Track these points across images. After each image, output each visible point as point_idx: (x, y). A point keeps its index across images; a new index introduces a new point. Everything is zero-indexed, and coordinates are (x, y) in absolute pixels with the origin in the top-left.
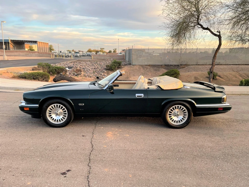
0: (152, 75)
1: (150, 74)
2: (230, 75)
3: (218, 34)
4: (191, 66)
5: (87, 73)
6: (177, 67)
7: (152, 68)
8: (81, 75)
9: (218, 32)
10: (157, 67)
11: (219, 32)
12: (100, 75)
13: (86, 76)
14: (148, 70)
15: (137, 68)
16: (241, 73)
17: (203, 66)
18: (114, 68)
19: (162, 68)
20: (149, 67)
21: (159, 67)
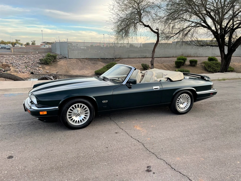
0: (92, 68)
1: (89, 67)
2: (158, 67)
3: (157, 31)
4: (125, 59)
5: (18, 68)
6: (113, 60)
7: (89, 61)
8: (10, 71)
9: (156, 29)
10: (94, 60)
11: (158, 30)
12: (34, 70)
13: (18, 72)
14: (86, 63)
15: (75, 61)
16: (165, 64)
17: (135, 59)
18: (50, 61)
19: (100, 61)
20: (87, 61)
21: (96, 61)
